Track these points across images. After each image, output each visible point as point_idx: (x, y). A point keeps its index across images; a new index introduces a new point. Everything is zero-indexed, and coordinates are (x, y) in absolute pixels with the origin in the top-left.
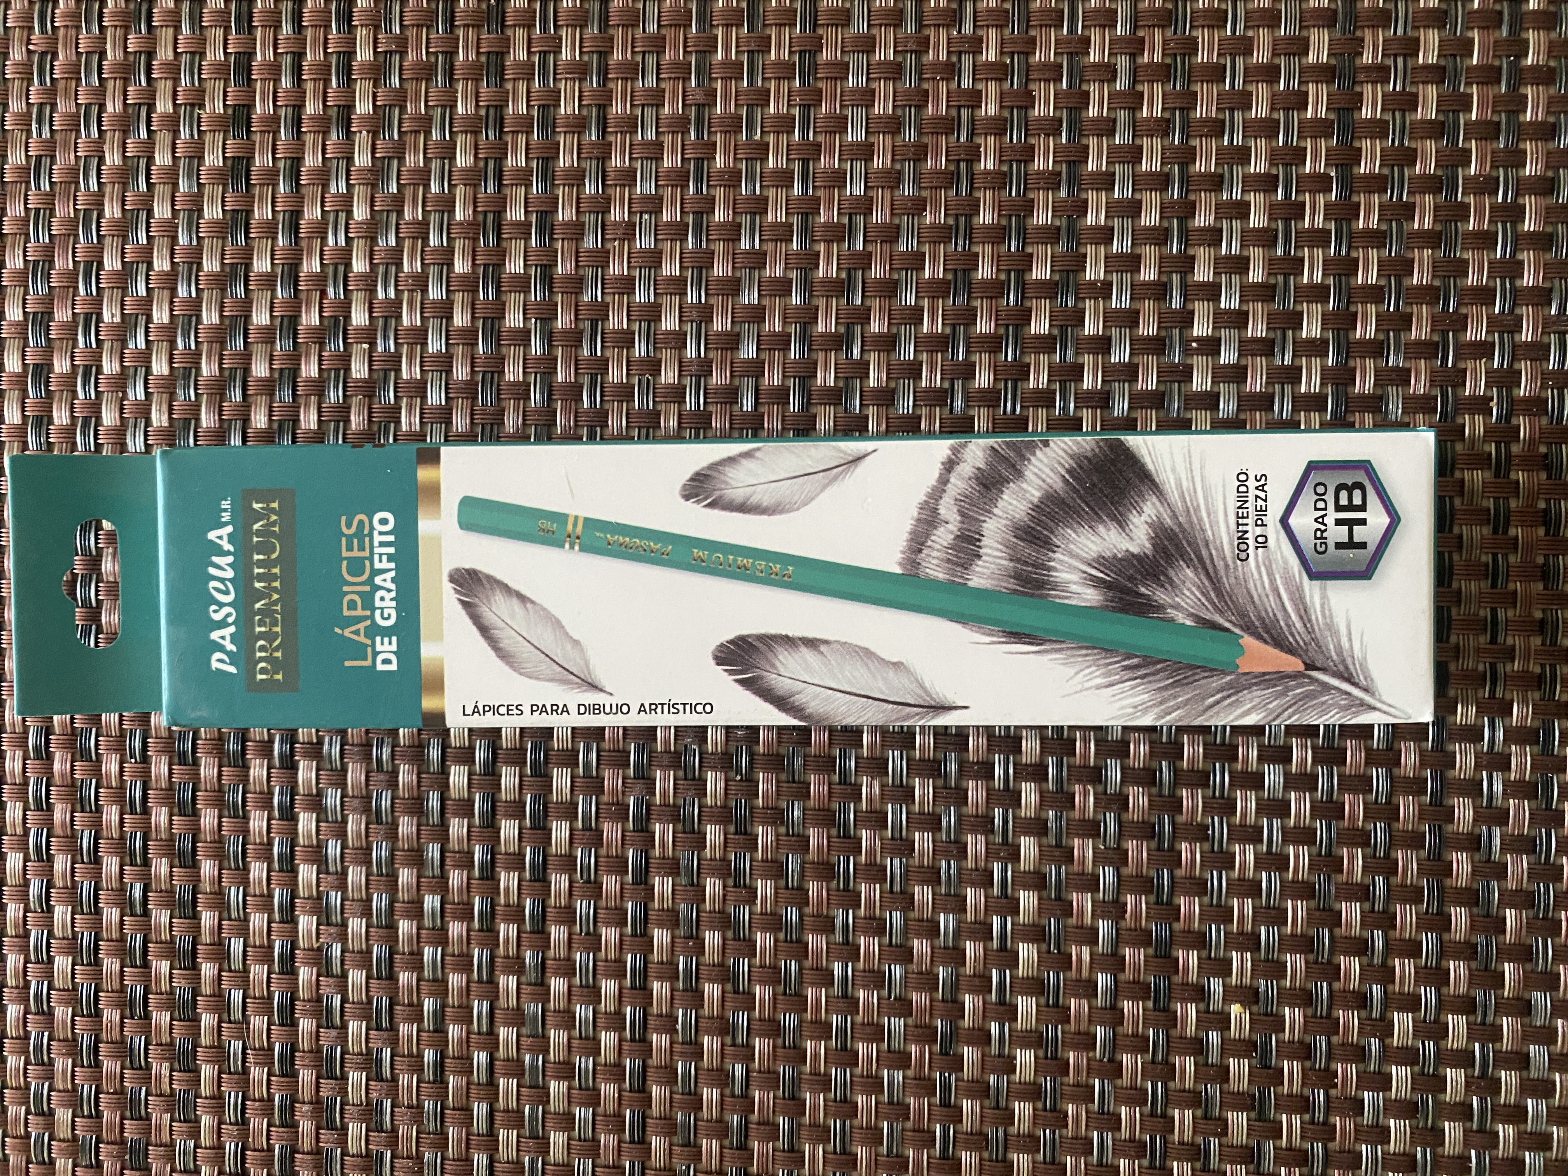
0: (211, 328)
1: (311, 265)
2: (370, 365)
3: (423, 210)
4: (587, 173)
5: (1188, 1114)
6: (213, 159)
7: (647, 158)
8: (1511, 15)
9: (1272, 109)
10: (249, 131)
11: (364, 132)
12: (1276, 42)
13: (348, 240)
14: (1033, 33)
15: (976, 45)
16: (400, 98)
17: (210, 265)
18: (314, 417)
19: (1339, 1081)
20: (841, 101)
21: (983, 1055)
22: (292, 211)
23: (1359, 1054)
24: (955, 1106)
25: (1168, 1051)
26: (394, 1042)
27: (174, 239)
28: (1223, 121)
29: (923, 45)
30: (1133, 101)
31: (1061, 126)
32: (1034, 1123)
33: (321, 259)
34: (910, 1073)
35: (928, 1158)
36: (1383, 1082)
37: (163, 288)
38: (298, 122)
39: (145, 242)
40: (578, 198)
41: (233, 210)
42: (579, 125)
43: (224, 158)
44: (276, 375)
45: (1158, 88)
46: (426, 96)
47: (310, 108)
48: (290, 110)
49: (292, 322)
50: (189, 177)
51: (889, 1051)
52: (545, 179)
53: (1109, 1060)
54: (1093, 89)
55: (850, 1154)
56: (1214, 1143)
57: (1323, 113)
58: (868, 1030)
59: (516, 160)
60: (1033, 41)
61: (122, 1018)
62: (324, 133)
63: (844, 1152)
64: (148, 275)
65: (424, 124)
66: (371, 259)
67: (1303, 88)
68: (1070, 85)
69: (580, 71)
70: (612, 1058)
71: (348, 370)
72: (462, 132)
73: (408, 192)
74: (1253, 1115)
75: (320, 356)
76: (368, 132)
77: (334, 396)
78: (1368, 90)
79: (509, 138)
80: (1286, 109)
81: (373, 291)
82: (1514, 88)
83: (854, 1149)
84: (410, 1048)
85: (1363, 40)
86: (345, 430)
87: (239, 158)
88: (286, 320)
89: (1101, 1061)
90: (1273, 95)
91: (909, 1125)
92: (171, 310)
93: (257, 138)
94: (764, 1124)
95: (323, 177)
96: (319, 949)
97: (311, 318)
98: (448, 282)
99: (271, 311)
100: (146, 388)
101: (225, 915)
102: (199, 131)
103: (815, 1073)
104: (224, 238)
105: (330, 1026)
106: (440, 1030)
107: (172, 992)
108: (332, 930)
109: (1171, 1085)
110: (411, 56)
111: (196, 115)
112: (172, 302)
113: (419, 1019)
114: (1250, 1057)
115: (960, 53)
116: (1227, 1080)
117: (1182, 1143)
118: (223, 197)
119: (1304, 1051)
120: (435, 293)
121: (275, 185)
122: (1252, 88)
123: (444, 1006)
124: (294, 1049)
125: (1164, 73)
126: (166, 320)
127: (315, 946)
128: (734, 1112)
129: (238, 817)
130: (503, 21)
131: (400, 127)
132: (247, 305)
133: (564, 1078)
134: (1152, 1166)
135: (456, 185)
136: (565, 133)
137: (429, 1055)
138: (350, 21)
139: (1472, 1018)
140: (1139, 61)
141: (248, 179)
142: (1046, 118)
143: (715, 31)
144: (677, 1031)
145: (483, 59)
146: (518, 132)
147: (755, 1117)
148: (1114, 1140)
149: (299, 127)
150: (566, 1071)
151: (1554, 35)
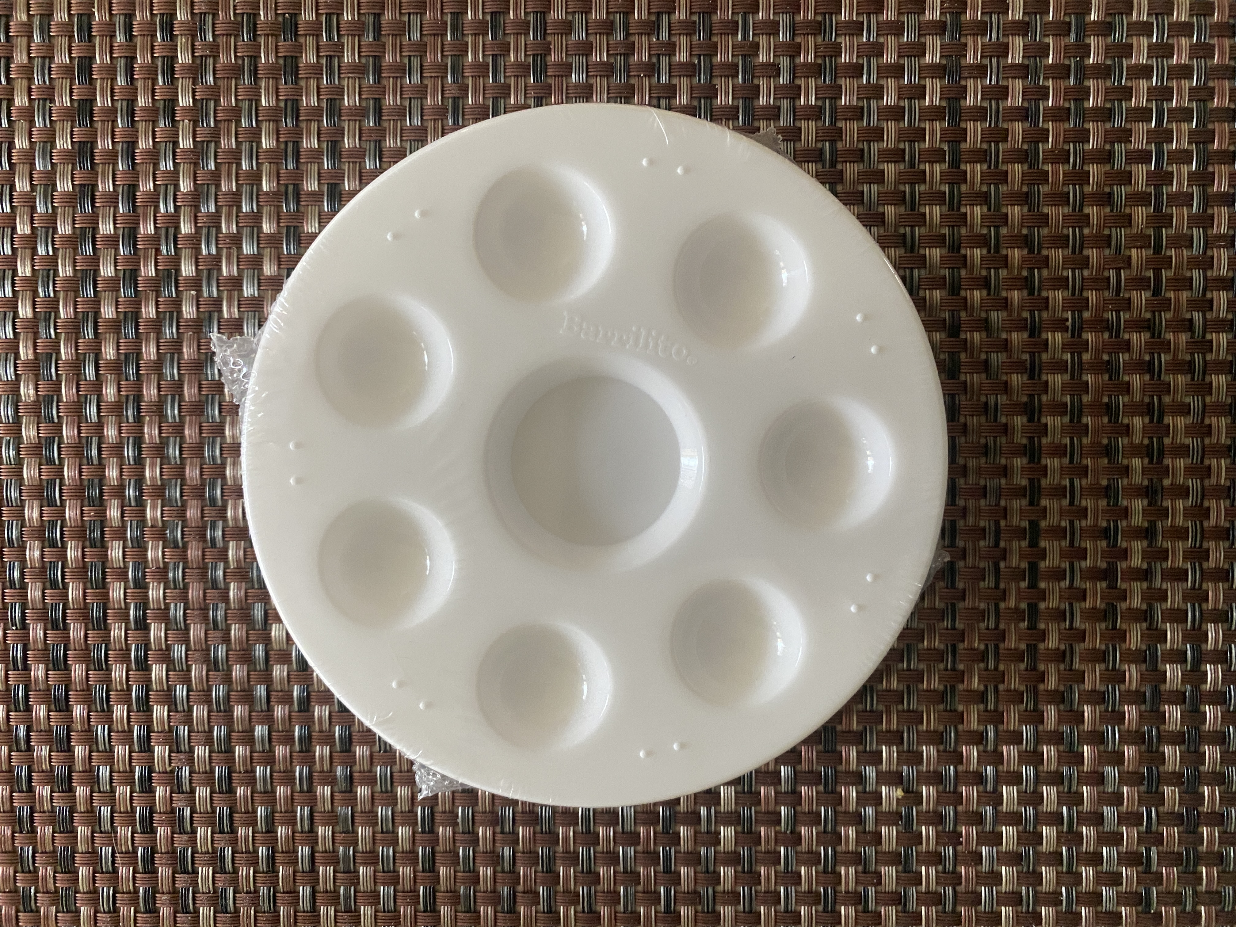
0: (66, 279)
1: (147, 228)
2: (198, 308)
3: (237, 183)
4: (367, 153)
5: (852, 870)
6: (63, 143)
7: (414, 140)
8: (1077, 25)
9: (899, 98)
10: (92, 121)
11: (186, 121)
12: (900, 46)
13: (177, 208)
14: (715, 39)
15: (671, 48)
16: (214, 93)
17: (64, 229)
18: (153, 349)
19: (963, 840)
20: (567, 93)
21: (696, 832)
22: (129, 185)
23: (978, 819)
24: (675, 872)
25: (836, 823)
26: (234, 842)
27: (33, 209)
28: (862, 108)
29: (630, 50)
30: (793, 92)
31: (738, 112)
32: (736, 883)
33: (155, 223)
34: (640, 848)
35: (655, 912)
36: (996, 839)
37: (25, 248)
38: (131, 113)
39: (9, 211)
40: (360, 172)
41: (81, 185)
42: (360, 113)
43: (72, 142)
44: (122, 317)
45: (812, 82)
46: (236, 92)
47: (141, 102)
48: (125, 103)
49: (133, 275)
50: (44, 159)
51: (623, 832)
52: (333, 158)
53: (791, 832)
54: (762, 83)
55: (595, 912)
56: (871, 891)
57: (937, 102)
58: (606, 817)
59: (309, 142)
60: (715, 45)
61: (13, 832)
62: (154, 121)
63: (591, 911)
64: (12, 238)
65: (235, 113)
66: (196, 223)
67: (922, 83)
68: (744, 80)
69: (359, 70)
70: (407, 847)
71: (180, 312)
72: (266, 120)
73: (224, 169)
74: (900, 868)
75: (157, 301)
76: (189, 121)
77: (170, 332)
78: (970, 83)
79: (303, 125)
80: (910, 99)
81: (198, 250)
82: (1080, 79)
83: (598, 908)
84: (247, 846)
85: (966, 45)
86: (179, 360)
87: (84, 142)
88: (127, 273)
89: (785, 833)
90: (899, 88)
91: (640, 888)
92: (33, 266)
93: (99, 126)
94: (528, 892)
95: (154, 156)
96: (172, 772)
97: (148, 270)
98: (258, 240)
99: (116, 266)
100: (14, 329)
101: (94, 747)
102: (51, 121)
103: (566, 852)
104: (74, 207)
105: (182, 832)
106: (271, 830)
107: (53, 810)
108: (182, 756)
109: (839, 849)
110: (222, 59)
111: (47, 108)
112: (33, 259)
113: (254, 823)
114: (897, 825)
115: (659, 55)
116: (880, 843)
117: (847, 892)
118: (72, 174)
119: (937, 819)
120: (248, 249)
121: (115, 164)
122: (883, 82)
123: (273, 812)
124: (154, 851)
125: (816, 70)
126: (28, 273)
127: (168, 769)
128: (504, 884)
129: (102, 670)
130: (296, 31)
131: (215, 117)
132: (95, 259)
133: (370, 864)
134: (825, 911)
135: (262, 163)
136: (349, 120)
137: (262, 851)
138: (172, 31)
139: (1061, 788)
140: (797, 61)
141: (92, 160)
142: (726, 107)
143: (466, 39)
144: (458, 824)
145: (281, 62)
146: (311, 120)
147: (520, 888)
148: (796, 892)
149: (133, 117)
150: (372, 858)
151: (1110, 40)
